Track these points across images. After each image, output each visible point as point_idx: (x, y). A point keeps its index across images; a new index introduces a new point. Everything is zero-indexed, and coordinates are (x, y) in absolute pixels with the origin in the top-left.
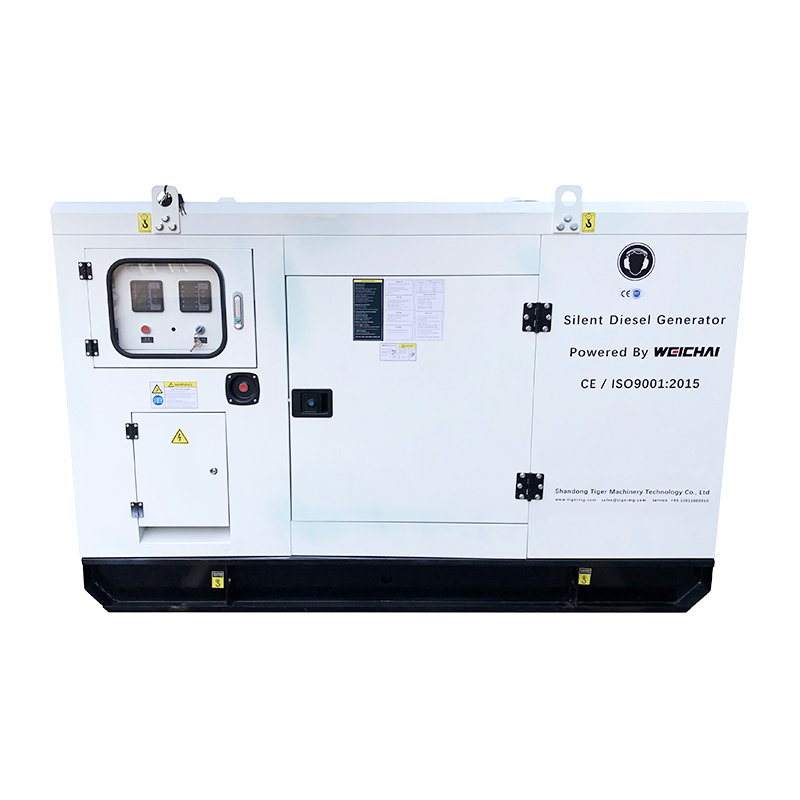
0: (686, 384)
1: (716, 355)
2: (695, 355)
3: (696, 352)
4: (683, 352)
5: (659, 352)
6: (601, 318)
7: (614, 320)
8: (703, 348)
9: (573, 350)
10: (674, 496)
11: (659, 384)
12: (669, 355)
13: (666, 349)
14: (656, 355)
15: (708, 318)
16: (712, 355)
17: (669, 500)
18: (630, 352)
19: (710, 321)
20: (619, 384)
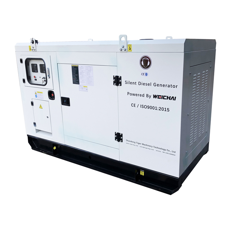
0: (165, 109)
1: (175, 100)
2: (167, 99)
3: (168, 98)
4: (163, 97)
5: (155, 96)
6: (136, 83)
7: (140, 84)
8: (170, 97)
9: (128, 93)
10: (163, 151)
11: (155, 108)
12: (158, 98)
13: (157, 95)
14: (154, 98)
15: (171, 85)
16: (173, 100)
17: (161, 152)
18: (145, 95)
19: (172, 86)
20: (143, 106)
